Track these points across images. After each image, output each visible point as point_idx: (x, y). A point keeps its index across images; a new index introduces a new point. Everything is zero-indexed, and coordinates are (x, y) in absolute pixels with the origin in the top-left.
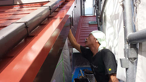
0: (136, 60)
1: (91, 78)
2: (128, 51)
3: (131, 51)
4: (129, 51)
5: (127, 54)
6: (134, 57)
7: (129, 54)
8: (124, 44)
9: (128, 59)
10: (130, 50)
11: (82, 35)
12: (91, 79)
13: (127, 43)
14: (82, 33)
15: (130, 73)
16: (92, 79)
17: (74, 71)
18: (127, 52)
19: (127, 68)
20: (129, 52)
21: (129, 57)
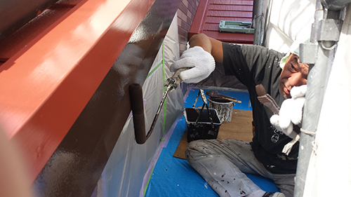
0: (335, 45)
1: (223, 110)
2: (320, 27)
3: (328, 26)
4: (323, 24)
5: (316, 34)
6: (331, 40)
7: (322, 31)
8: (315, 10)
9: (317, 44)
10: (326, 22)
11: (212, 13)
12: (222, 114)
13: (322, 8)
14: (212, 7)
15: (316, 75)
16: (225, 113)
17: (186, 96)
18: (317, 27)
19: (313, 63)
20: (323, 27)
21: (321, 40)
